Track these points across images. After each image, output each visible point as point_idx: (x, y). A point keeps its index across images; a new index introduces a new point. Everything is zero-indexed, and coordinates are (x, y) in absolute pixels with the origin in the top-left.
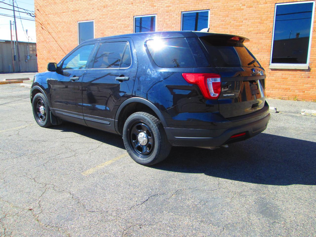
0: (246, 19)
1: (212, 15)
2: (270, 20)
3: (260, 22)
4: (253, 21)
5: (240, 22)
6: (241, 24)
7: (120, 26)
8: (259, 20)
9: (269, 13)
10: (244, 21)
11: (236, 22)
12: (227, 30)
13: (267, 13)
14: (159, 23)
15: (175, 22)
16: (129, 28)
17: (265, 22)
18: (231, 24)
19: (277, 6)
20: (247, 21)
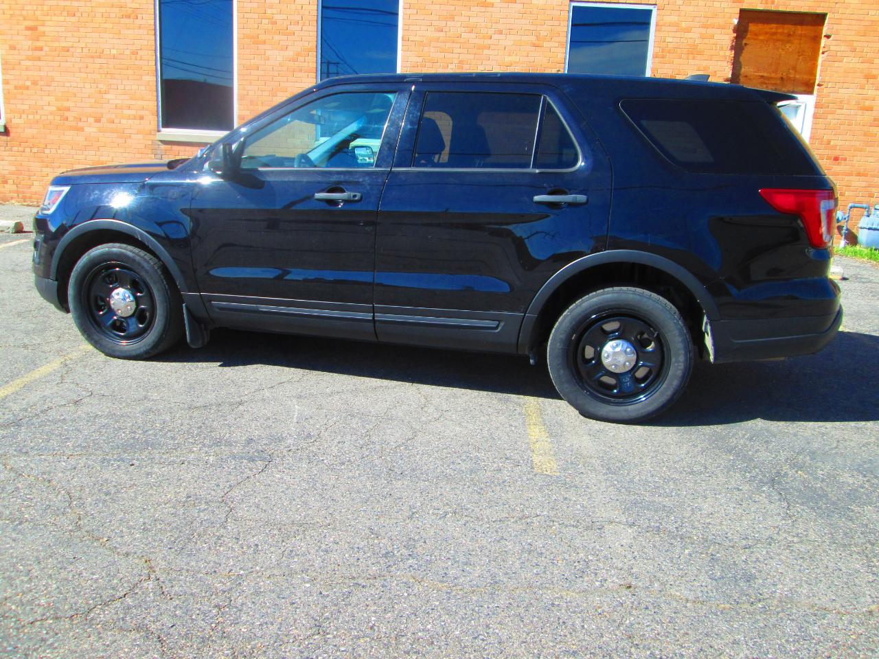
0: (500, 32)
1: (408, 12)
2: (558, 39)
3: (534, 44)
4: (518, 38)
5: (484, 38)
6: (488, 42)
7: (103, 10)
8: (533, 38)
9: (556, 23)
10: (494, 37)
11: (473, 35)
12: (450, 55)
13: (551, 23)
14: (246, 15)
15: (298, 18)
16: (138, 22)
17: (545, 44)
18: (462, 40)
19: (573, 7)
20: (503, 37)
